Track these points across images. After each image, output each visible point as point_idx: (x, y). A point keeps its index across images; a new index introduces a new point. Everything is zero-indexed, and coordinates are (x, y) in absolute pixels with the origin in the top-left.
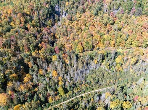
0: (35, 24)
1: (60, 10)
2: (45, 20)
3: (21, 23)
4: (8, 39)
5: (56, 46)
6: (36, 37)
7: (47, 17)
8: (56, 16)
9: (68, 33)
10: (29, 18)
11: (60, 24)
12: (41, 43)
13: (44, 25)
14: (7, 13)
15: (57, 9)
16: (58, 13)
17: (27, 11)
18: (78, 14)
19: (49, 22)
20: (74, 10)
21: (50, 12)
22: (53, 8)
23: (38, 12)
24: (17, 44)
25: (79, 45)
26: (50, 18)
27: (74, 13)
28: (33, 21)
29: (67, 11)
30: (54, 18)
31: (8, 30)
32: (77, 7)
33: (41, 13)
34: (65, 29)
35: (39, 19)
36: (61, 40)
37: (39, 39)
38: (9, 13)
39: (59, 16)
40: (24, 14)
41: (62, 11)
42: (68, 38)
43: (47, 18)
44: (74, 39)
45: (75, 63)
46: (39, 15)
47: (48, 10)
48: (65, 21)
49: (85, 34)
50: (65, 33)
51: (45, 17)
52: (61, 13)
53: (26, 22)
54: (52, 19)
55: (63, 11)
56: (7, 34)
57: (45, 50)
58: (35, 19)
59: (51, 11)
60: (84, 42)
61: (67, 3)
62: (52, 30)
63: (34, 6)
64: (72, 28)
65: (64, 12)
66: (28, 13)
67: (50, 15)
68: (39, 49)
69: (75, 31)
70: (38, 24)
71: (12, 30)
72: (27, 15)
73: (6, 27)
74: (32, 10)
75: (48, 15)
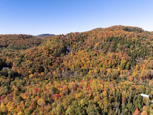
1: (70, 49)
3: (47, 53)
4: (39, 59)
6: (52, 60)
7: (61, 52)
8: (67, 52)
10: (51, 51)
14: (41, 49)
15: (68, 49)
17: (51, 49)
19: (62, 55)
22: (66, 48)
23: (57, 49)
24: (42, 61)
26: (63, 53)
27: (76, 50)
28: (53, 54)
30: (65, 53)
35: (57, 53)
36: (65, 63)
38: (42, 49)
40: (49, 50)
46: (57, 51)
47: (63, 49)
52: (70, 51)
53: (49, 53)
57: (55, 66)
58: (54, 53)
65: (72, 50)
66: (52, 49)
67: (63, 51)
68: (52, 65)
70: (55, 55)
71: (41, 56)
72: (51, 50)
73: (39, 54)
74: (54, 48)
75: (62, 51)
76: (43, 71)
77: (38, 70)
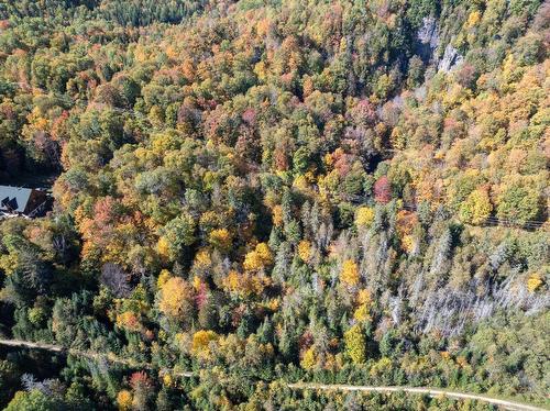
0: (331, 80)
1: (437, 42)
2: (370, 70)
3: (286, 70)
4: (234, 115)
5: (384, 174)
6: (321, 127)
7: (380, 62)
8: (415, 62)
9: (446, 137)
10: (315, 55)
11: (420, 93)
12: (331, 151)
13: (361, 90)
14: (254, 31)
15: (423, 37)
16: (425, 53)
17: (316, 32)
18: (508, 64)
19: (383, 81)
20: (494, 47)
21: (394, 45)
22: (409, 29)
23: (353, 39)
24: (256, 136)
25: (479, 195)
26: (389, 65)
27: (492, 57)
28: (326, 70)
29: (465, 47)
30: (404, 69)
31: (243, 88)
32: (514, 34)
33: (360, 42)
34: (436, 117)
35: (349, 65)
36: (410, 158)
37: (330, 136)
38: (260, 33)
39: (427, 64)
40: (303, 42)
41: (444, 46)
42: (439, 154)
43: (376, 66)
44: (463, 162)
45: (440, 258)
46: (353, 50)
47: (390, 38)
48: (444, 86)
49: (515, 155)
50: (433, 132)
51: (373, 61)
52: (436, 55)
53: (302, 70)
54: (394, 72)
55: (449, 47)
56: (239, 98)
57: (340, 180)
58: (336, 63)
59: (398, 41)
60: (503, 187)
61: (474, 15)
62: (384, 112)
63: (346, 15)
64: (465, 117)
65: (450, 52)
66: (318, 38)
67: (394, 54)
68: (322, 170)
69: (475, 131)
70: (342, 83)
71: (253, 90)
72: (313, 45)
73: (239, 76)
74: (335, 31)
75: (386, 56)
76: (263, 228)
77: (222, 233)
